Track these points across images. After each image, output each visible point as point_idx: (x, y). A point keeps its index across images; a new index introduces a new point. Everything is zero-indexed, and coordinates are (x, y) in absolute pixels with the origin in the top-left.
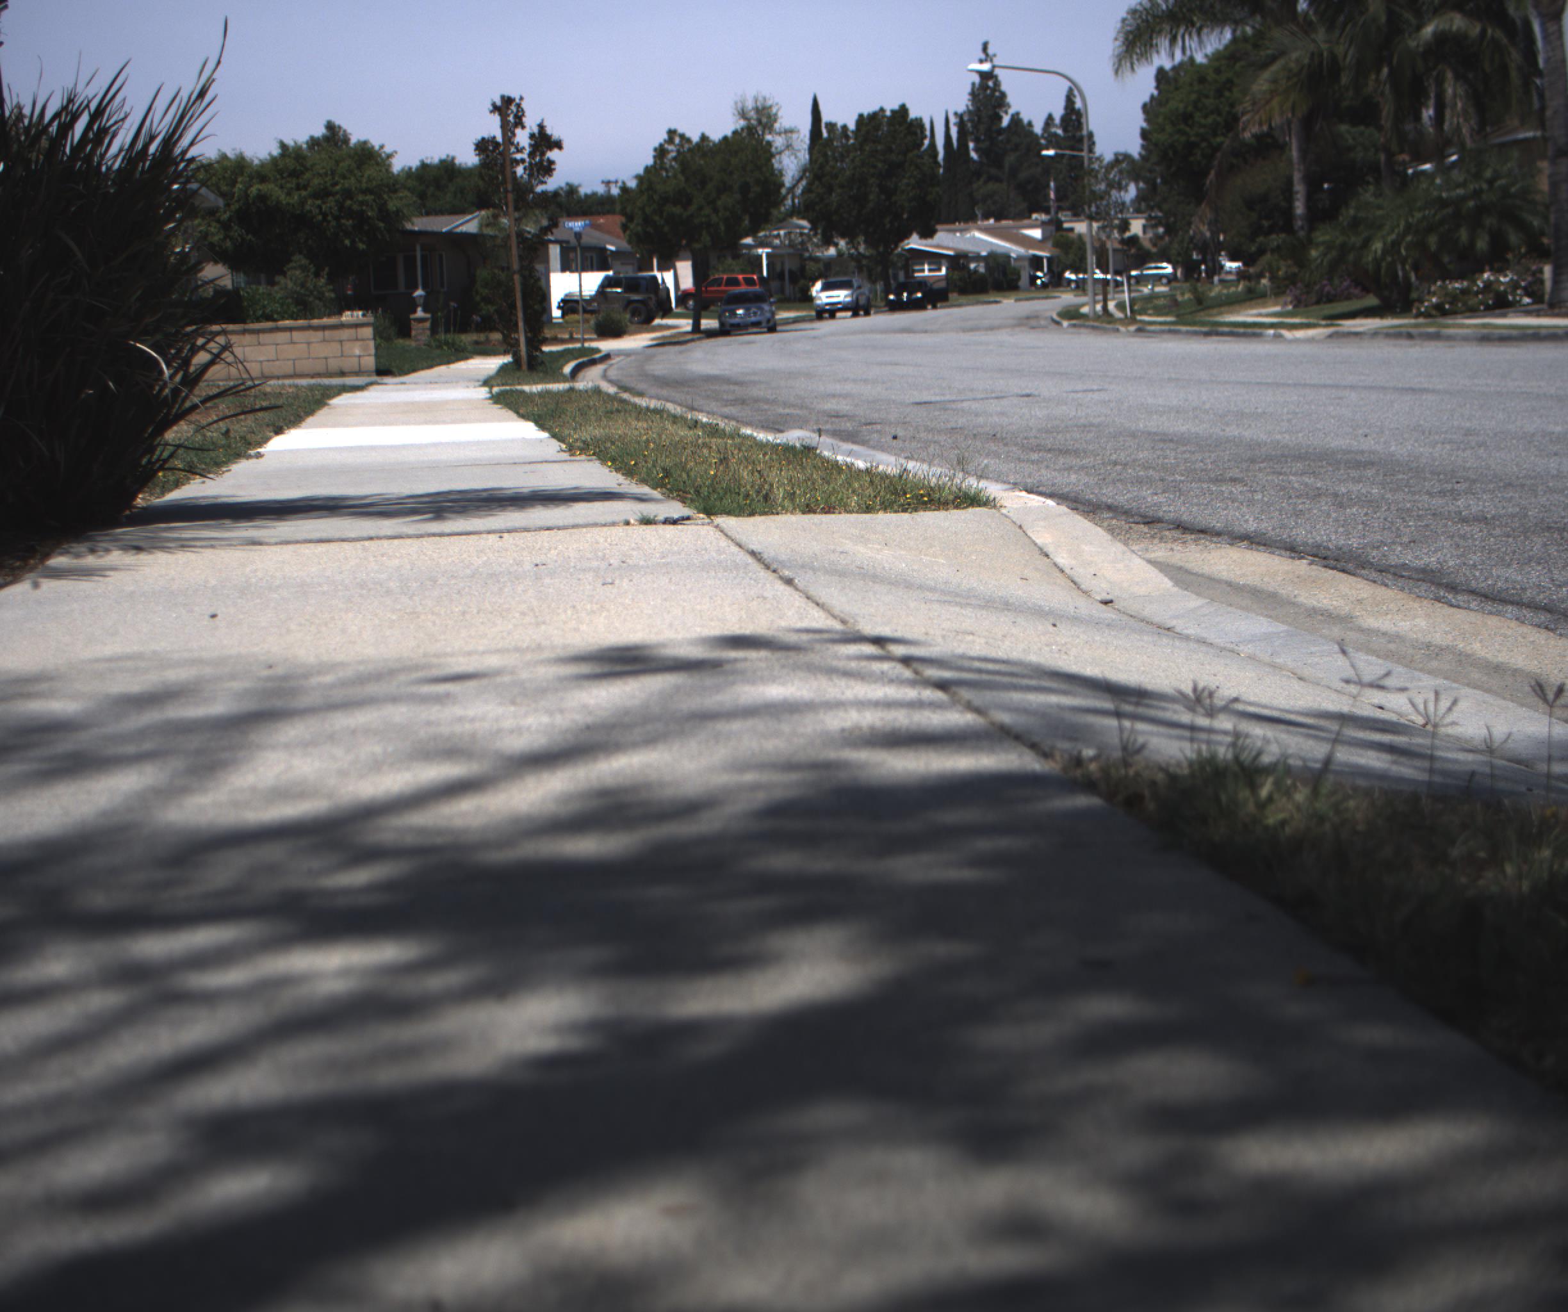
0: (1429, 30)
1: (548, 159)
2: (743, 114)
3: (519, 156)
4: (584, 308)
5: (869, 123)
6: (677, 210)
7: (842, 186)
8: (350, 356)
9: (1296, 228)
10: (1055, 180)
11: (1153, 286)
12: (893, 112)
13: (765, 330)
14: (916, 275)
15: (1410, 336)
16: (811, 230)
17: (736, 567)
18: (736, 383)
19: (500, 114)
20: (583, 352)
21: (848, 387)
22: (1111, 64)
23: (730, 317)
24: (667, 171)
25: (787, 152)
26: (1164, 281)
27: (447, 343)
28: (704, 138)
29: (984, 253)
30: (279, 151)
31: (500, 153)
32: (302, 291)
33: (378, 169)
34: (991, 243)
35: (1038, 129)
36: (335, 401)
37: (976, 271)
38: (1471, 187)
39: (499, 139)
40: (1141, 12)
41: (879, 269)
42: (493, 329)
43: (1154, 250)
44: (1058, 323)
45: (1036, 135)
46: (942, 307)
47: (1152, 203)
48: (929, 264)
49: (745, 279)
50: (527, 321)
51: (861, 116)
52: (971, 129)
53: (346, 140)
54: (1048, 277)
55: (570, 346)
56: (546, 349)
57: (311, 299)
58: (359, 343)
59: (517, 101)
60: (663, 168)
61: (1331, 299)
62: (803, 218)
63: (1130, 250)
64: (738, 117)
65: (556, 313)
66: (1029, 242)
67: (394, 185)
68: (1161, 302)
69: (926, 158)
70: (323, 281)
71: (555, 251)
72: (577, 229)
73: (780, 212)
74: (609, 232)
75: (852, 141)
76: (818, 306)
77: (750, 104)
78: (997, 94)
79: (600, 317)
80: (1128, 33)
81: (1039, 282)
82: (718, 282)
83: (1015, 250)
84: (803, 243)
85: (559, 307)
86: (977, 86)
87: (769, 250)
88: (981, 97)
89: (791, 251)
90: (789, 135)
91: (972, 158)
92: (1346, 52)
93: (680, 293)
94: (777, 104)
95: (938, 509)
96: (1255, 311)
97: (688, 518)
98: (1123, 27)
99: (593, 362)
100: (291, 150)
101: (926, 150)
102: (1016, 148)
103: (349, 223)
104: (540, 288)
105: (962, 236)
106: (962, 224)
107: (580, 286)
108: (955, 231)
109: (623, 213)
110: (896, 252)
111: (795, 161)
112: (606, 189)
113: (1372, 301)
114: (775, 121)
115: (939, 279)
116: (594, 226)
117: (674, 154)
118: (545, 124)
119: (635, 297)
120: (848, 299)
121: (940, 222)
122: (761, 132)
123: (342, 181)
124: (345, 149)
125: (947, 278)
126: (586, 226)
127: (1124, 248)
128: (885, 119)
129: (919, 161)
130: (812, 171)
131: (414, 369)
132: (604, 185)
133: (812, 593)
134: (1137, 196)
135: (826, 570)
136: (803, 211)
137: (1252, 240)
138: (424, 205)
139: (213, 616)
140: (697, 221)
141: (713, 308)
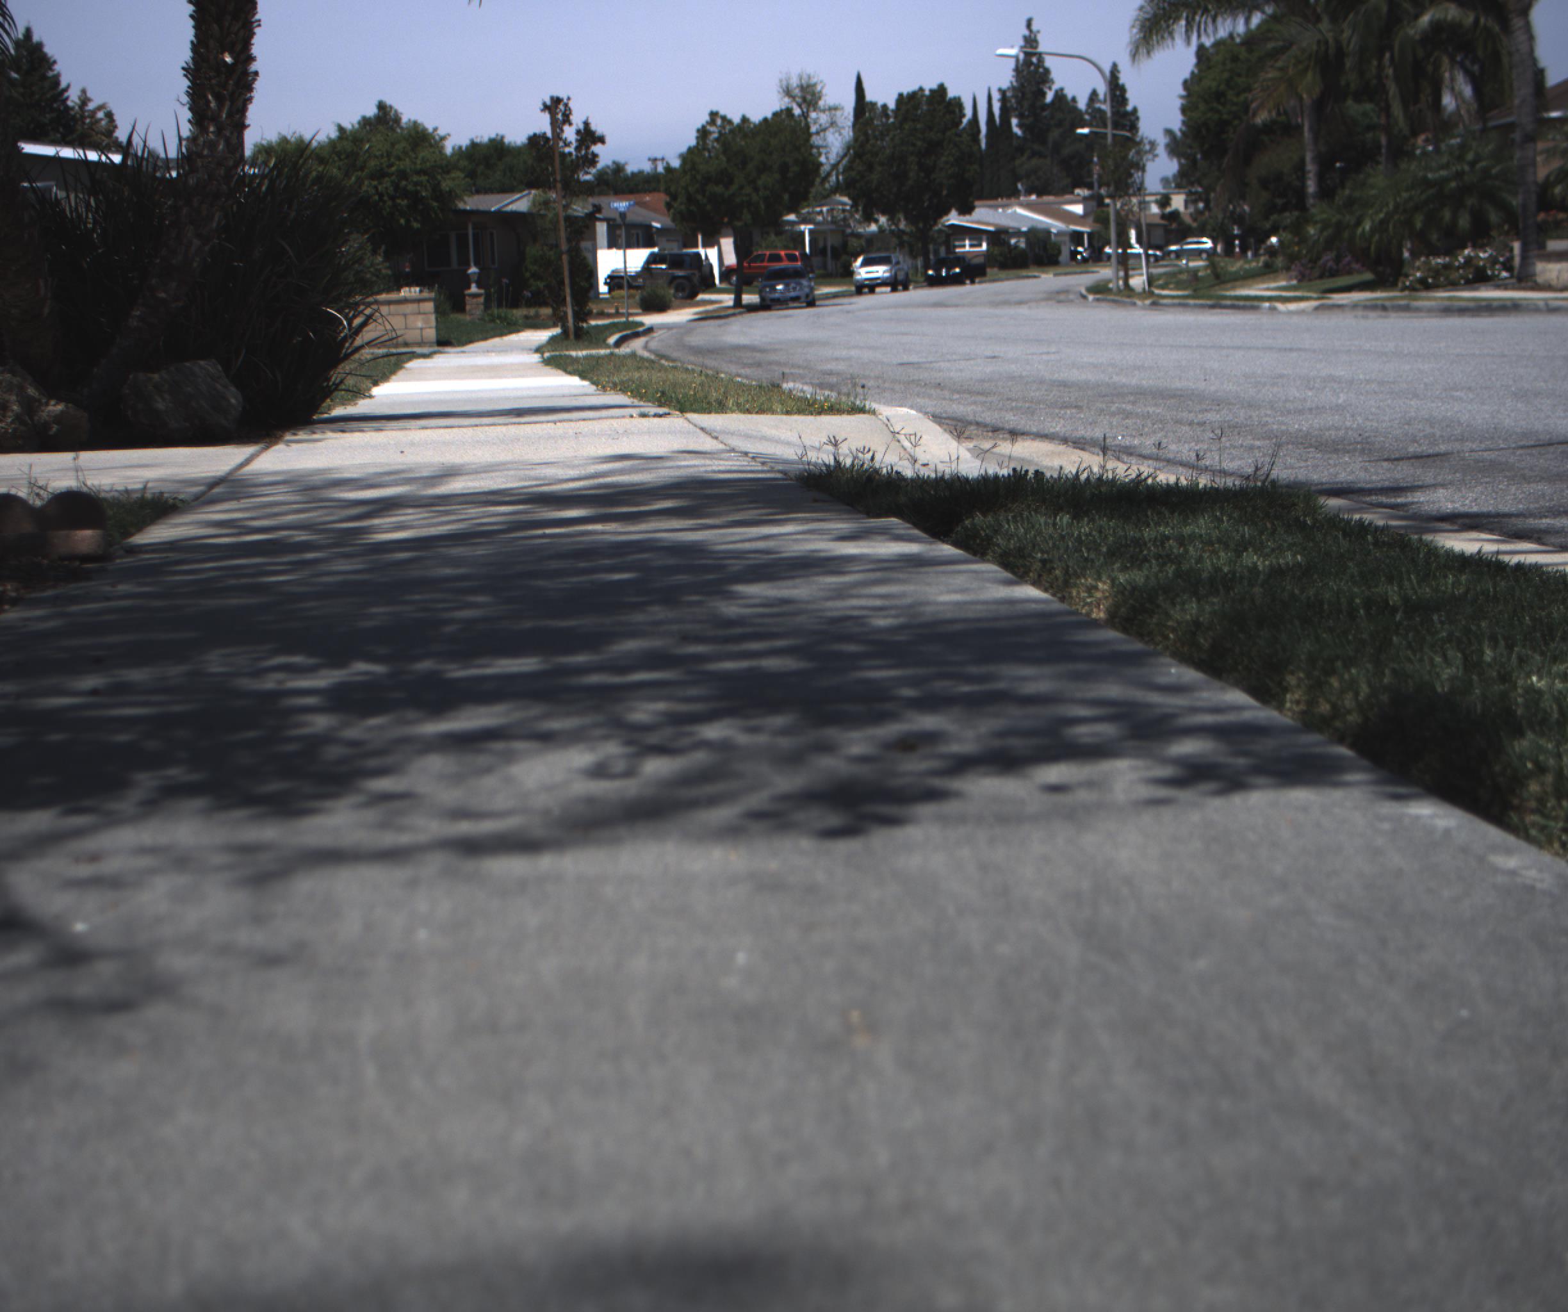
0: (1426, 19)
1: (593, 153)
2: (788, 92)
3: (567, 150)
4: (628, 281)
5: (909, 102)
6: (719, 189)
7: (882, 164)
8: (414, 328)
9: (1308, 206)
10: (1097, 156)
11: (1188, 261)
12: (931, 91)
13: (804, 304)
14: (958, 250)
15: (1384, 308)
16: (852, 207)
17: (688, 432)
19: (550, 113)
20: (628, 325)
21: (854, 353)
22: (1129, 48)
23: (770, 292)
24: (709, 152)
25: (831, 130)
26: (1204, 256)
27: (499, 317)
28: (745, 120)
29: (1024, 229)
30: (337, 134)
31: (551, 147)
32: (360, 269)
33: (431, 151)
34: (1032, 219)
35: (1082, 104)
36: (409, 365)
37: (1016, 247)
38: (1454, 169)
39: (549, 134)
40: (1158, 1)
41: (920, 245)
42: (544, 304)
43: (1195, 225)
44: (1084, 297)
45: (1080, 111)
46: (980, 282)
47: (1193, 179)
48: (970, 239)
49: (786, 255)
50: (573, 296)
51: (901, 95)
52: (1015, 105)
53: (397, 120)
54: (1088, 252)
55: (616, 320)
56: (593, 323)
57: (369, 276)
58: (420, 317)
59: (565, 101)
60: (705, 148)
61: (1333, 274)
62: (845, 195)
63: (1171, 224)
64: (783, 95)
65: (603, 289)
66: (1070, 217)
67: (446, 166)
68: (1184, 277)
69: (965, 135)
70: (380, 259)
71: (602, 229)
72: (622, 210)
73: (823, 190)
74: (655, 210)
75: (891, 120)
76: (858, 281)
77: (794, 82)
78: (1041, 70)
79: (647, 291)
80: (1145, 21)
81: (1079, 257)
82: (761, 258)
83: (1055, 225)
84: (845, 219)
85: (606, 283)
86: (1020, 64)
87: (811, 227)
88: (1025, 73)
89: (833, 227)
90: (833, 112)
91: (1016, 134)
93: (724, 269)
94: (821, 82)
95: (834, 414)
96: (1265, 286)
97: (669, 414)
98: (1139, 15)
99: (637, 335)
100: (348, 133)
101: (964, 129)
102: (1059, 123)
103: (405, 202)
104: (586, 266)
105: (1004, 211)
106: (1005, 200)
107: (625, 262)
108: (997, 207)
109: (667, 192)
110: (936, 228)
111: (840, 138)
112: (652, 167)
113: (1368, 276)
114: (820, 98)
115: (978, 254)
116: (637, 204)
117: (716, 135)
118: (590, 121)
119: (680, 273)
120: (887, 275)
121: (981, 197)
122: (805, 110)
123: (397, 163)
124: (399, 130)
125: (987, 254)
126: (630, 205)
127: (1163, 222)
128: (925, 99)
129: (957, 139)
130: (854, 148)
131: (471, 341)
132: (650, 163)
133: (725, 441)
134: (1179, 172)
135: (740, 435)
136: (844, 188)
137: (1267, 218)
138: (474, 185)
139: (402, 452)
140: (738, 200)
141: (755, 283)
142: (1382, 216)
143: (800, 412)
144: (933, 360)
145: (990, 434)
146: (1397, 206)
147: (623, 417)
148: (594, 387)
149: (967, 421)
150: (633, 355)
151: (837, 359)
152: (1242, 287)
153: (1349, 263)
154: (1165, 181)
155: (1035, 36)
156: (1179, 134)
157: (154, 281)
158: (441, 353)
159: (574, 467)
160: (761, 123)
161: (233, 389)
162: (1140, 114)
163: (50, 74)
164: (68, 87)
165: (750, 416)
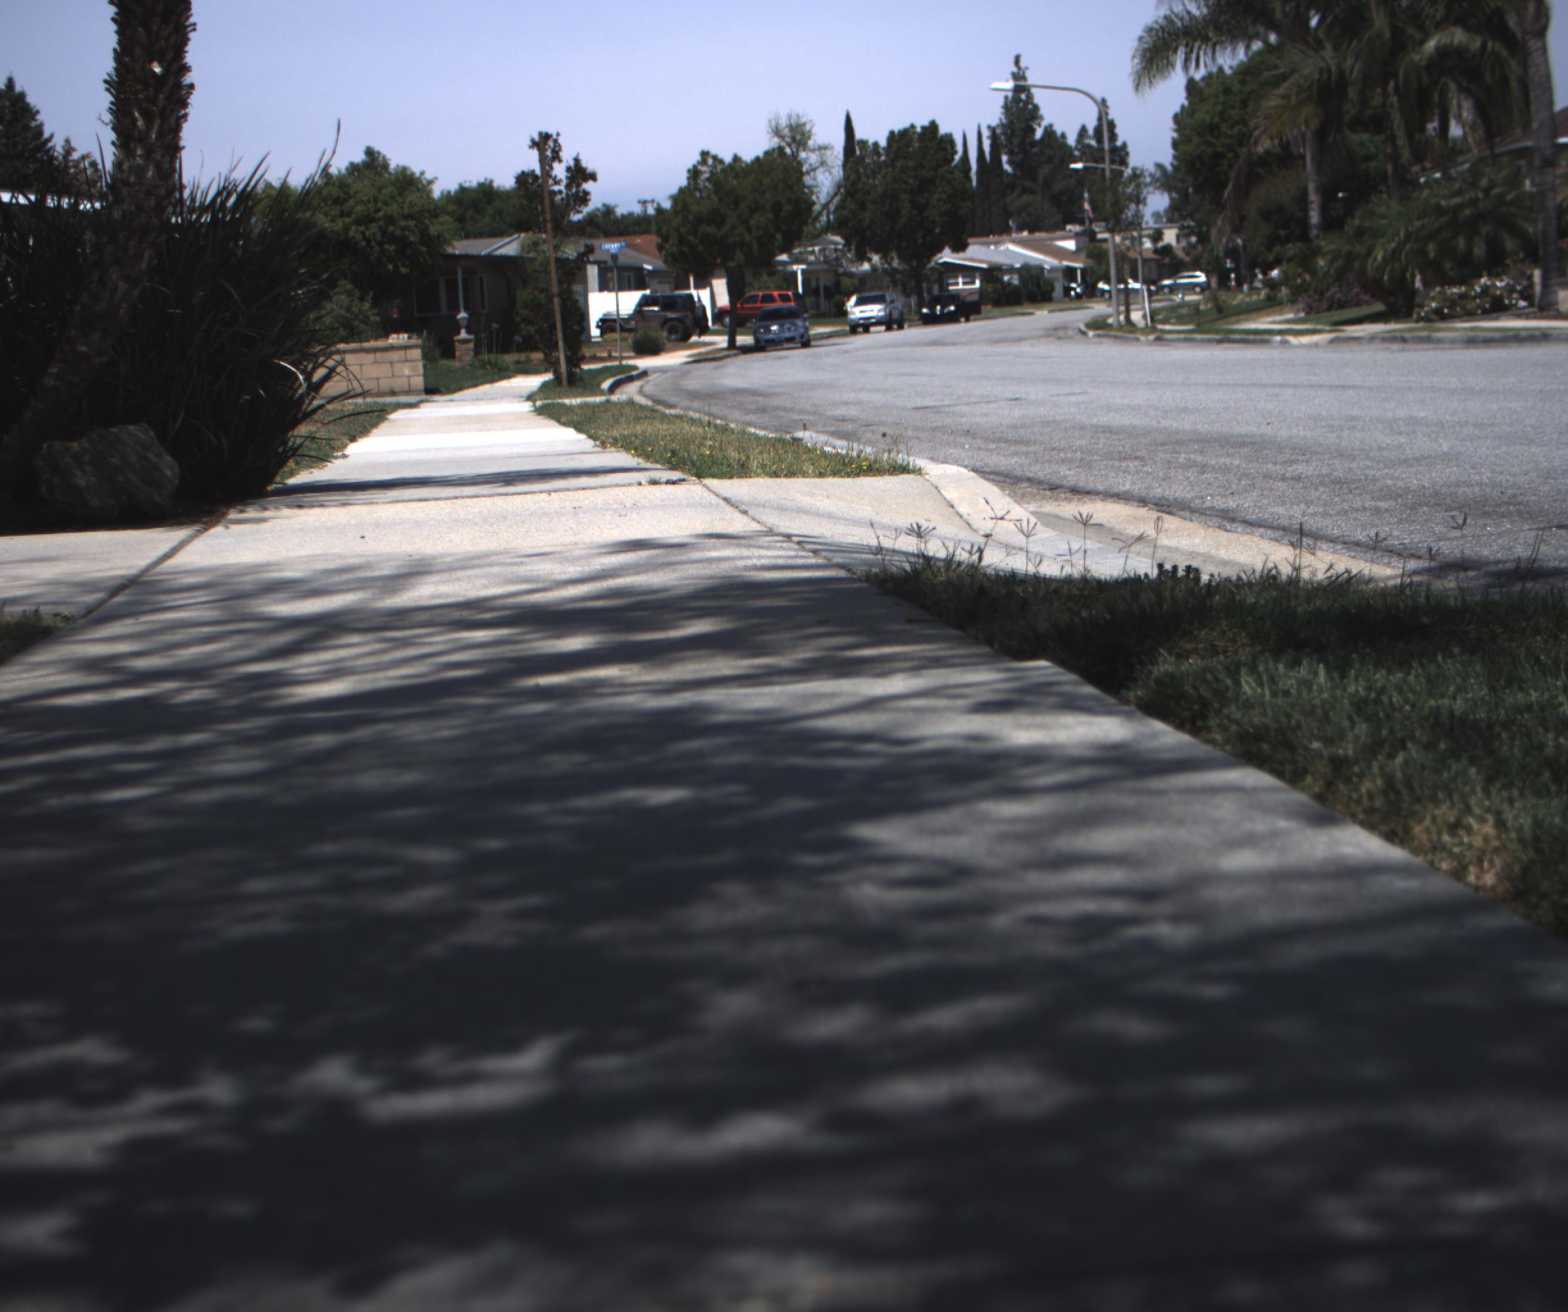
0: (1431, 44)
1: (584, 190)
2: (777, 132)
3: (556, 188)
4: (621, 325)
5: (899, 139)
6: (711, 230)
7: (874, 202)
8: (400, 377)
9: (1312, 236)
10: (1089, 191)
11: (1184, 295)
12: (923, 128)
13: (799, 345)
14: (951, 288)
15: (1404, 340)
16: (844, 246)
17: (711, 505)
18: (761, 395)
19: (539, 150)
20: (621, 369)
21: (862, 396)
22: (1132, 79)
23: (765, 333)
24: (700, 191)
25: (821, 169)
26: (1198, 289)
27: (490, 363)
28: (736, 159)
29: (1017, 266)
31: (539, 186)
32: (348, 315)
33: (419, 194)
34: (1025, 256)
35: (1071, 141)
36: (392, 416)
37: (1009, 284)
38: (1468, 196)
39: (538, 172)
40: (1157, 31)
41: (913, 283)
42: (535, 349)
43: (1187, 259)
44: (1084, 333)
45: (1070, 147)
46: (974, 320)
47: (1185, 214)
48: (964, 277)
49: (780, 295)
50: (566, 341)
51: (892, 133)
52: (1004, 143)
53: (386, 166)
54: (1082, 288)
55: (609, 364)
56: (585, 367)
57: (357, 323)
58: (407, 364)
59: (555, 137)
60: (696, 189)
61: (1342, 305)
62: (837, 234)
63: (1163, 259)
64: (773, 134)
65: (595, 332)
66: (1062, 253)
67: (434, 210)
68: (1185, 311)
69: (957, 173)
70: (367, 305)
71: (593, 272)
72: (613, 251)
73: (815, 229)
74: (646, 253)
75: (883, 158)
76: (852, 320)
77: (784, 122)
78: (1030, 107)
79: (639, 334)
80: (1145, 50)
81: (1073, 293)
82: (754, 299)
83: (1048, 262)
84: (837, 259)
85: (598, 327)
86: (1010, 98)
87: (804, 267)
88: (1014, 110)
89: (826, 267)
90: (823, 151)
91: (1006, 171)
92: (1354, 67)
93: (716, 311)
94: (811, 121)
95: (875, 475)
96: (1271, 319)
97: (684, 480)
98: (1140, 45)
99: (631, 379)
100: (334, 178)
101: (956, 165)
102: (1050, 160)
103: (393, 248)
104: (578, 309)
105: (996, 248)
106: (997, 236)
107: (617, 305)
108: (989, 244)
109: (658, 233)
110: (929, 266)
111: (830, 177)
112: (643, 209)
113: (1379, 307)
114: (809, 138)
115: (972, 292)
116: (628, 246)
117: (707, 175)
118: (581, 157)
119: (672, 315)
120: (882, 314)
121: (973, 235)
122: (794, 150)
123: (385, 208)
124: (386, 175)
125: (981, 291)
126: (621, 247)
127: (1156, 257)
128: (916, 136)
129: (949, 176)
130: (845, 187)
131: (460, 389)
132: (640, 205)
133: (757, 517)
134: (1170, 206)
135: (773, 508)
136: (837, 227)
137: (1270, 250)
138: (463, 229)
139: (363, 537)
140: (730, 240)
141: (748, 324)
142: (1393, 245)
143: (835, 473)
144: (951, 403)
145: (1048, 493)
146: (1408, 236)
147: (630, 485)
148: (591, 442)
149: (1016, 477)
150: (631, 403)
151: (846, 403)
152: (1247, 320)
153: (1357, 295)
154: (1157, 216)
155: (1024, 73)
156: (1169, 168)
157: (73, 333)
158: (427, 401)
159: (575, 560)
160: (752, 162)
161: (169, 458)
162: (1130, 149)
163: (33, 124)
164: (52, 136)
165: (778, 480)
